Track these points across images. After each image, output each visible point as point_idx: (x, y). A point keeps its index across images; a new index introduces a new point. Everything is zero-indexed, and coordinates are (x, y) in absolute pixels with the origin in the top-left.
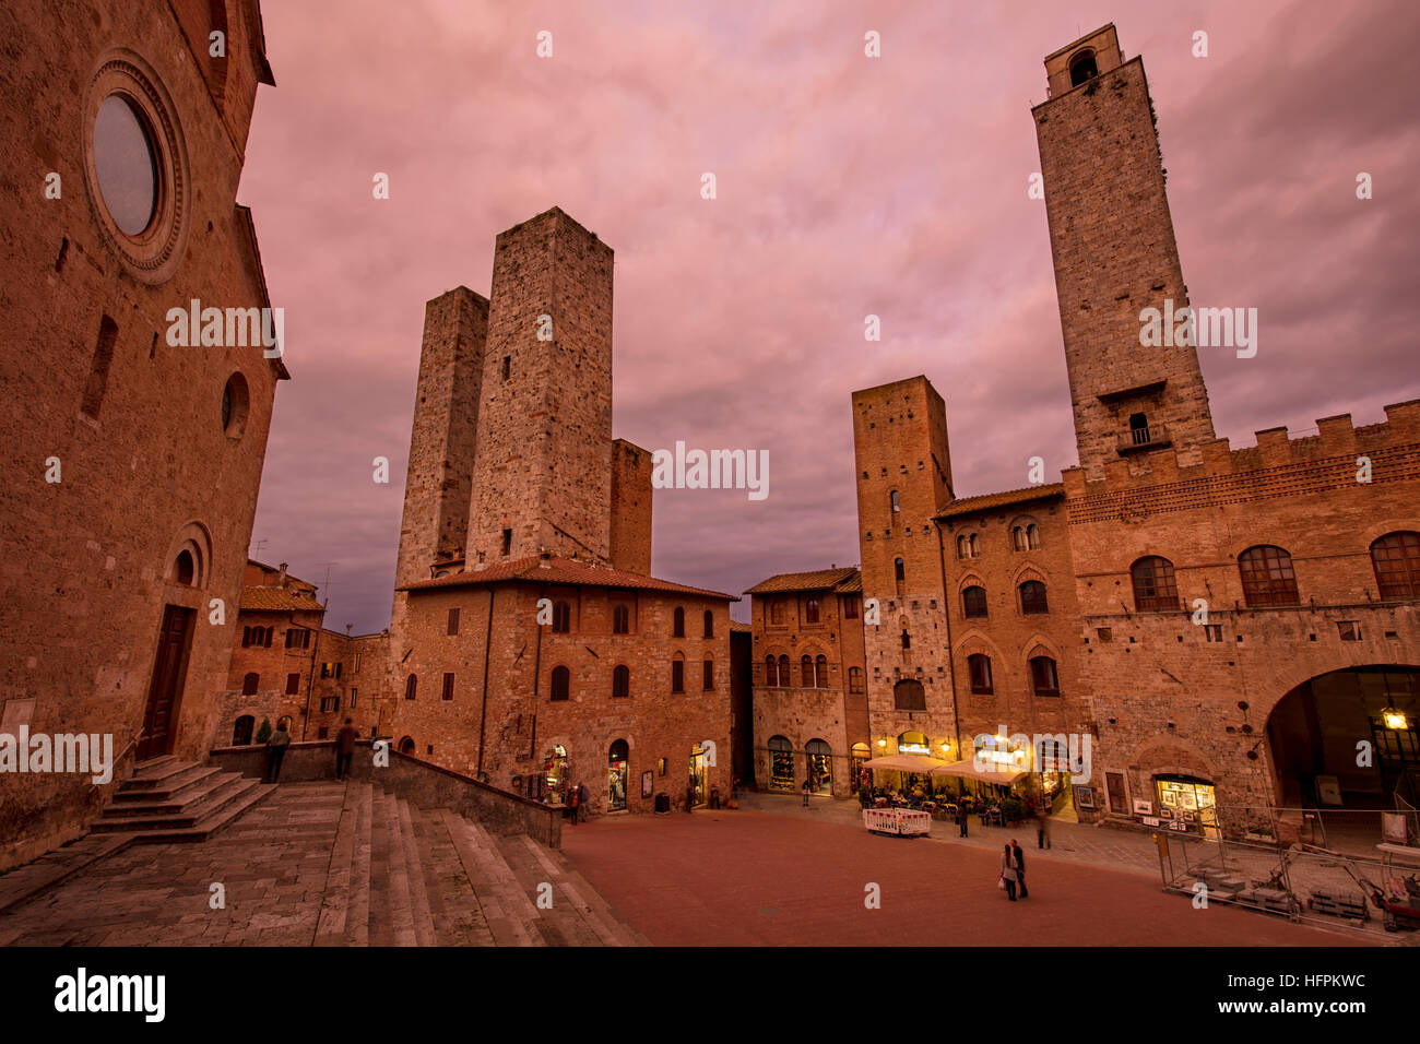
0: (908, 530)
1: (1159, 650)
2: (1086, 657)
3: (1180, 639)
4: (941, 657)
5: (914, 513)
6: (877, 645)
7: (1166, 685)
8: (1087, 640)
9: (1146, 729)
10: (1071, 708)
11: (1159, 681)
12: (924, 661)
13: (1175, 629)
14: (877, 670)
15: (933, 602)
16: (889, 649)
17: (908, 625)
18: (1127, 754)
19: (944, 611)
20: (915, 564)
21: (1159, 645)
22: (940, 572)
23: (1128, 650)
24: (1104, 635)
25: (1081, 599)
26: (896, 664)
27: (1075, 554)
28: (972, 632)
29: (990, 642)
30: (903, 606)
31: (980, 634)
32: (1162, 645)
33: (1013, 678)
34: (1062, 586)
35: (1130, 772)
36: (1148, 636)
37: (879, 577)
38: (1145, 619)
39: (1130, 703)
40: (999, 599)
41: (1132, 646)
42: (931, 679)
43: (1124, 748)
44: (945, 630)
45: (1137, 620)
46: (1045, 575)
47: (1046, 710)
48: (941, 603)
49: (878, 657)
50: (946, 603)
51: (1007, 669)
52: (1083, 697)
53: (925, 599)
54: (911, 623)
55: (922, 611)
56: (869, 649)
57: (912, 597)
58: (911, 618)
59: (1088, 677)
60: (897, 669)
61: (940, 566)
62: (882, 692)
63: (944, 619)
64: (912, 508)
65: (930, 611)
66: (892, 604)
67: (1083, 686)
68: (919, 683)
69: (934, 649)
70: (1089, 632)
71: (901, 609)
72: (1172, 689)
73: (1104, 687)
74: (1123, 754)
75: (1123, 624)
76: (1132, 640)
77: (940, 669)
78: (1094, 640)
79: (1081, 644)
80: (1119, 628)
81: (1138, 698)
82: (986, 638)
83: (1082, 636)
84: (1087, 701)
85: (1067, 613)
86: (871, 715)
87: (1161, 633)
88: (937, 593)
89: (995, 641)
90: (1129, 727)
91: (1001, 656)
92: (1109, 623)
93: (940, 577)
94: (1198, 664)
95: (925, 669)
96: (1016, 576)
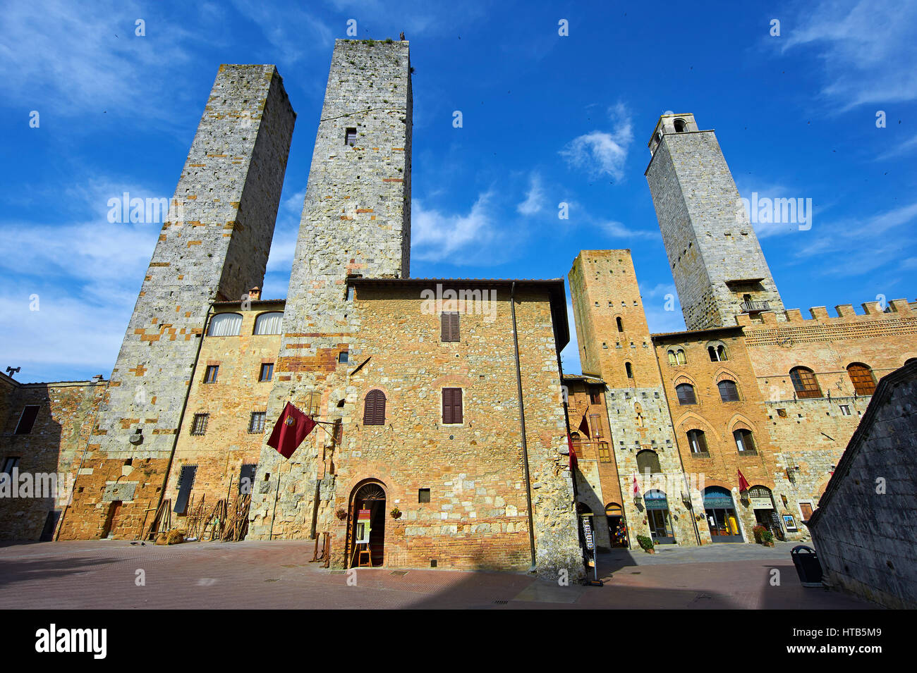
0: (632, 344)
1: (817, 421)
2: (772, 428)
3: (828, 414)
4: (667, 433)
5: (635, 333)
6: (620, 424)
7: (826, 443)
8: (771, 417)
9: (819, 471)
10: (769, 462)
11: (821, 440)
12: (656, 436)
13: (824, 408)
14: (622, 443)
15: (656, 393)
16: (629, 427)
17: (641, 409)
18: (810, 489)
19: (665, 400)
20: (640, 367)
21: (816, 418)
22: (659, 373)
23: (799, 422)
24: (781, 412)
25: (762, 392)
26: (636, 438)
27: (753, 364)
28: (688, 414)
29: (704, 421)
30: (635, 396)
31: (695, 415)
32: (819, 419)
33: (725, 444)
34: (748, 383)
35: (815, 500)
36: (808, 413)
37: (615, 375)
38: (805, 403)
39: (805, 455)
40: (706, 392)
41: (800, 419)
42: (662, 448)
43: (808, 485)
44: (668, 413)
45: (800, 403)
46: (735, 376)
47: (750, 465)
48: (662, 394)
49: (622, 433)
50: (666, 395)
51: (718, 438)
52: (775, 454)
53: (650, 391)
54: (643, 409)
55: (649, 400)
56: (614, 428)
57: (642, 390)
58: (643, 404)
59: (776, 440)
60: (637, 442)
61: (658, 369)
62: (627, 460)
63: (666, 406)
64: (633, 330)
65: (655, 400)
66: (627, 394)
67: (773, 447)
68: (654, 452)
69: (661, 427)
70: (772, 412)
71: (635, 398)
72: (830, 444)
73: (788, 446)
74: (807, 489)
75: (792, 406)
76: (800, 416)
77: (668, 441)
78: (776, 416)
79: (768, 420)
80: (790, 408)
81: (810, 452)
82: (699, 418)
83: (768, 415)
84: (778, 456)
85: (755, 400)
86: (621, 479)
87: (816, 411)
88: (659, 388)
89: (706, 420)
90: (808, 471)
91: (713, 430)
92: (783, 406)
93: (660, 377)
94: (841, 428)
95: (658, 442)
96: (715, 377)
